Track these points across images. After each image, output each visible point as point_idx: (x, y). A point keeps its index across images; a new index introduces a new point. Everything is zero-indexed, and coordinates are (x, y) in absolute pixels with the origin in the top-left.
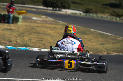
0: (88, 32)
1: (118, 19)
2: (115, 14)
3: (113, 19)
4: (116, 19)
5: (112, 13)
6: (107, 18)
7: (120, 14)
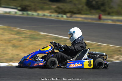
0: (38, 37)
1: (65, 16)
2: (60, 10)
3: (58, 17)
4: (62, 17)
5: (57, 9)
6: (51, 16)
7: (67, 10)
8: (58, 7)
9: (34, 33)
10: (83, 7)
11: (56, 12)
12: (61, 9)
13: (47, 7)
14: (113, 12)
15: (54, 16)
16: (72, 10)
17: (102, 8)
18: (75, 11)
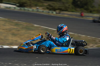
3: (49, 12)
6: (43, 11)
8: (49, 5)
9: (30, 25)
10: (69, 5)
11: (48, 8)
12: (52, 6)
13: (41, 4)
14: (94, 11)
15: (46, 12)
16: (60, 8)
17: (86, 7)
18: (63, 8)
